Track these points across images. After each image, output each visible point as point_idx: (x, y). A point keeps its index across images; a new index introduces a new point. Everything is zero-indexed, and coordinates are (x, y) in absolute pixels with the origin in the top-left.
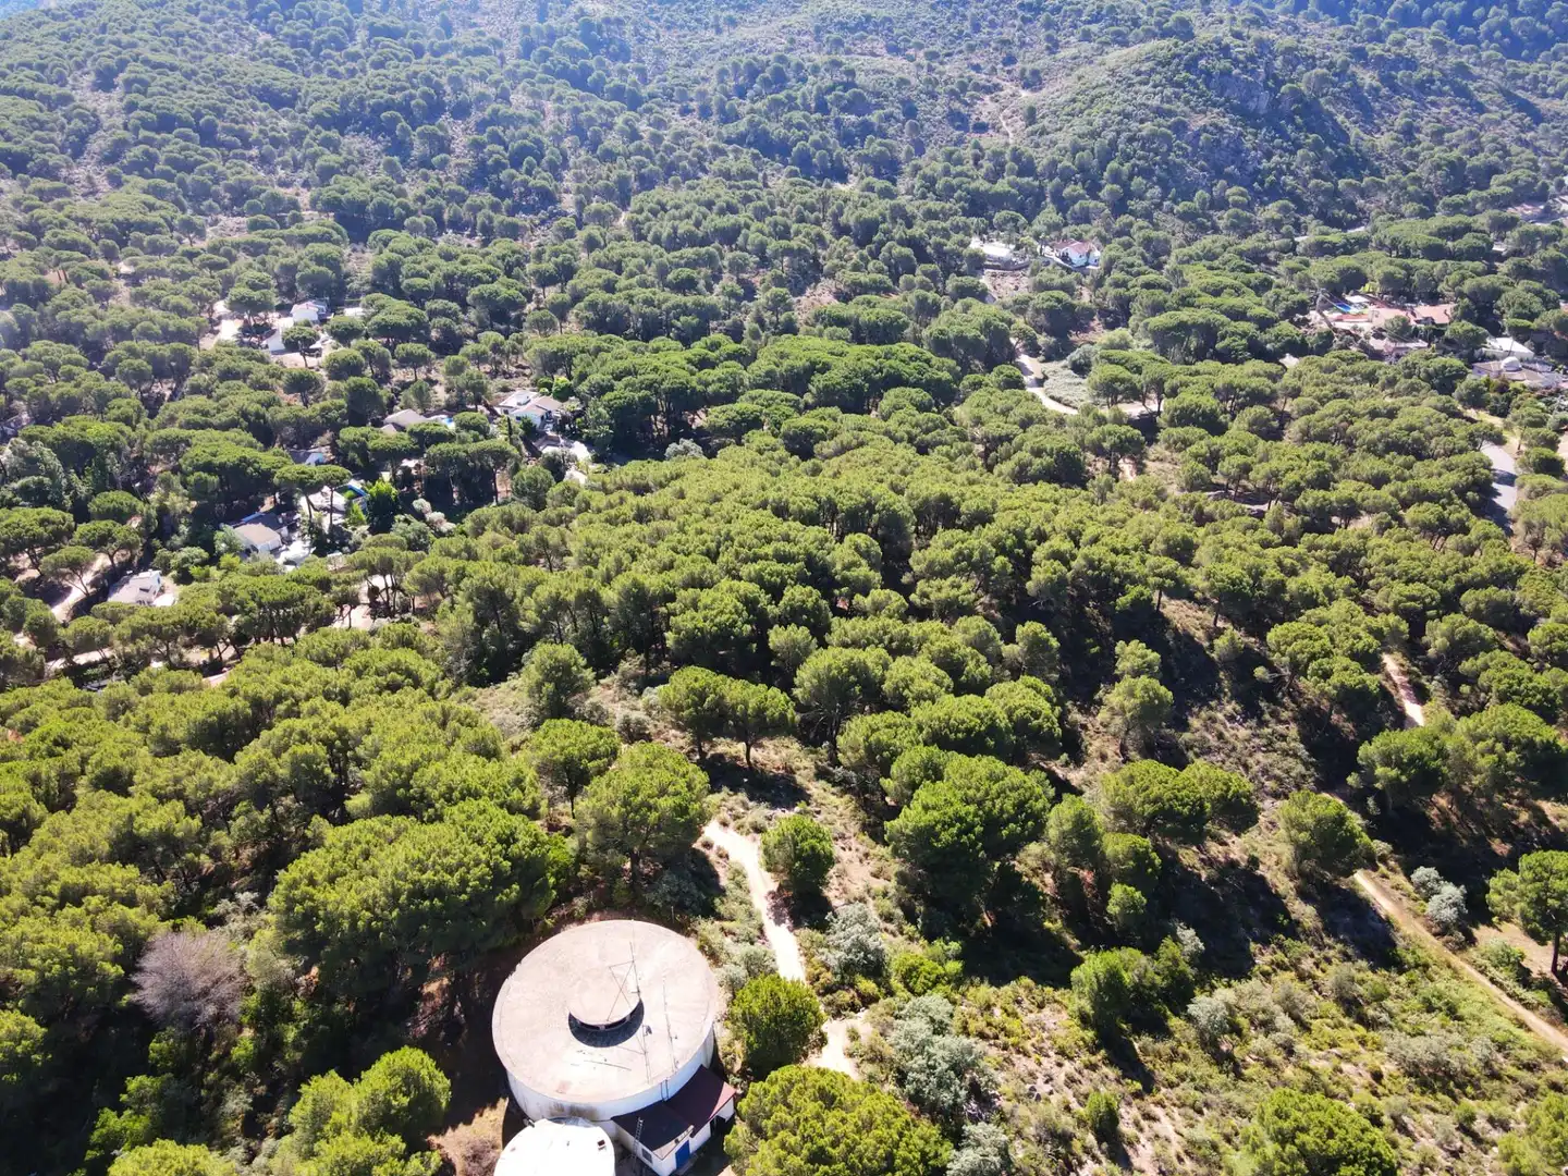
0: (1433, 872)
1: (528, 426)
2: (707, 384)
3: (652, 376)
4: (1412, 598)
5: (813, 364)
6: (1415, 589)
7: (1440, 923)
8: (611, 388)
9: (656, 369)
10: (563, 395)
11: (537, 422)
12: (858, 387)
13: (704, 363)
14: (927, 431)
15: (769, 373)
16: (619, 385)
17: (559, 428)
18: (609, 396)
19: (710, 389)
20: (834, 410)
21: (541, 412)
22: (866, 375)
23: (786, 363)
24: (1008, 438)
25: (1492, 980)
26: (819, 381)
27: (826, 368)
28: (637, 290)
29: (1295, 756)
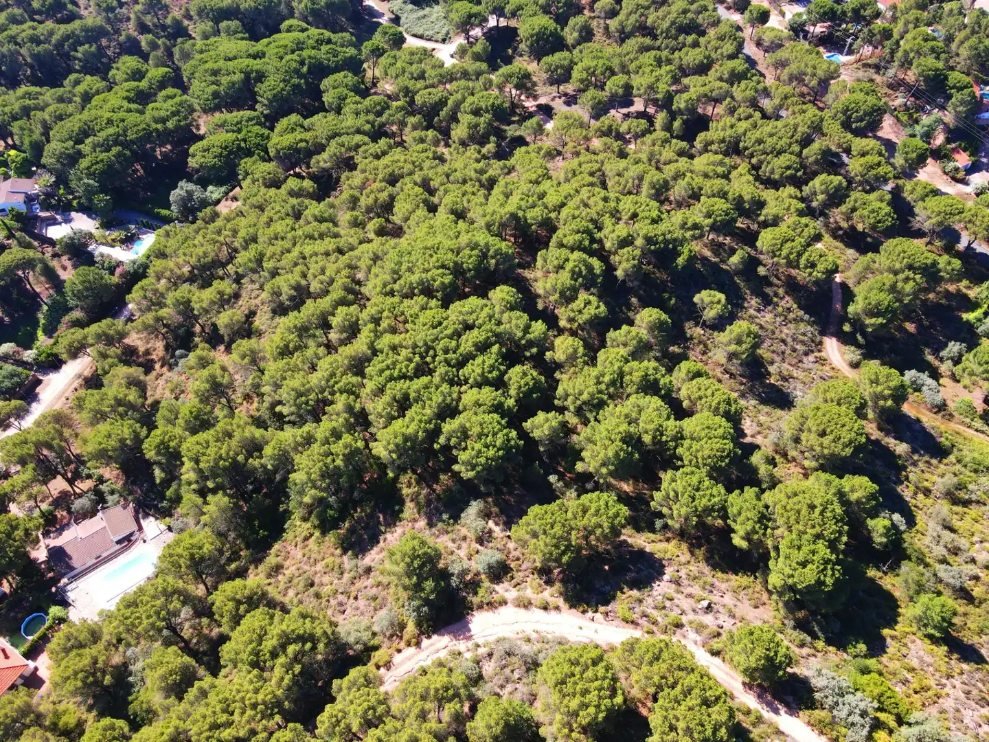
0: (913, 372)
1: (18, 217)
2: (163, 121)
3: (111, 130)
4: (788, 168)
5: (247, 75)
6: (784, 160)
7: (937, 406)
8: (80, 155)
9: (110, 122)
10: (25, 170)
11: (23, 209)
12: (296, 87)
13: (143, 98)
14: (379, 114)
15: (216, 95)
16: (85, 148)
17: (46, 206)
18: (84, 163)
19: (170, 125)
20: (294, 118)
21: (21, 198)
22: (297, 72)
23: (225, 80)
24: (442, 103)
25: (977, 430)
26: (265, 90)
27: (261, 77)
28: (14, 29)
29: (802, 320)
